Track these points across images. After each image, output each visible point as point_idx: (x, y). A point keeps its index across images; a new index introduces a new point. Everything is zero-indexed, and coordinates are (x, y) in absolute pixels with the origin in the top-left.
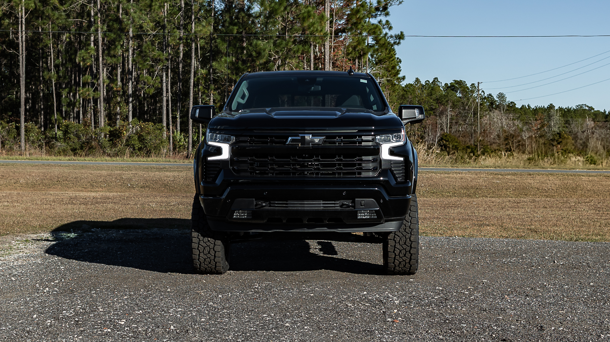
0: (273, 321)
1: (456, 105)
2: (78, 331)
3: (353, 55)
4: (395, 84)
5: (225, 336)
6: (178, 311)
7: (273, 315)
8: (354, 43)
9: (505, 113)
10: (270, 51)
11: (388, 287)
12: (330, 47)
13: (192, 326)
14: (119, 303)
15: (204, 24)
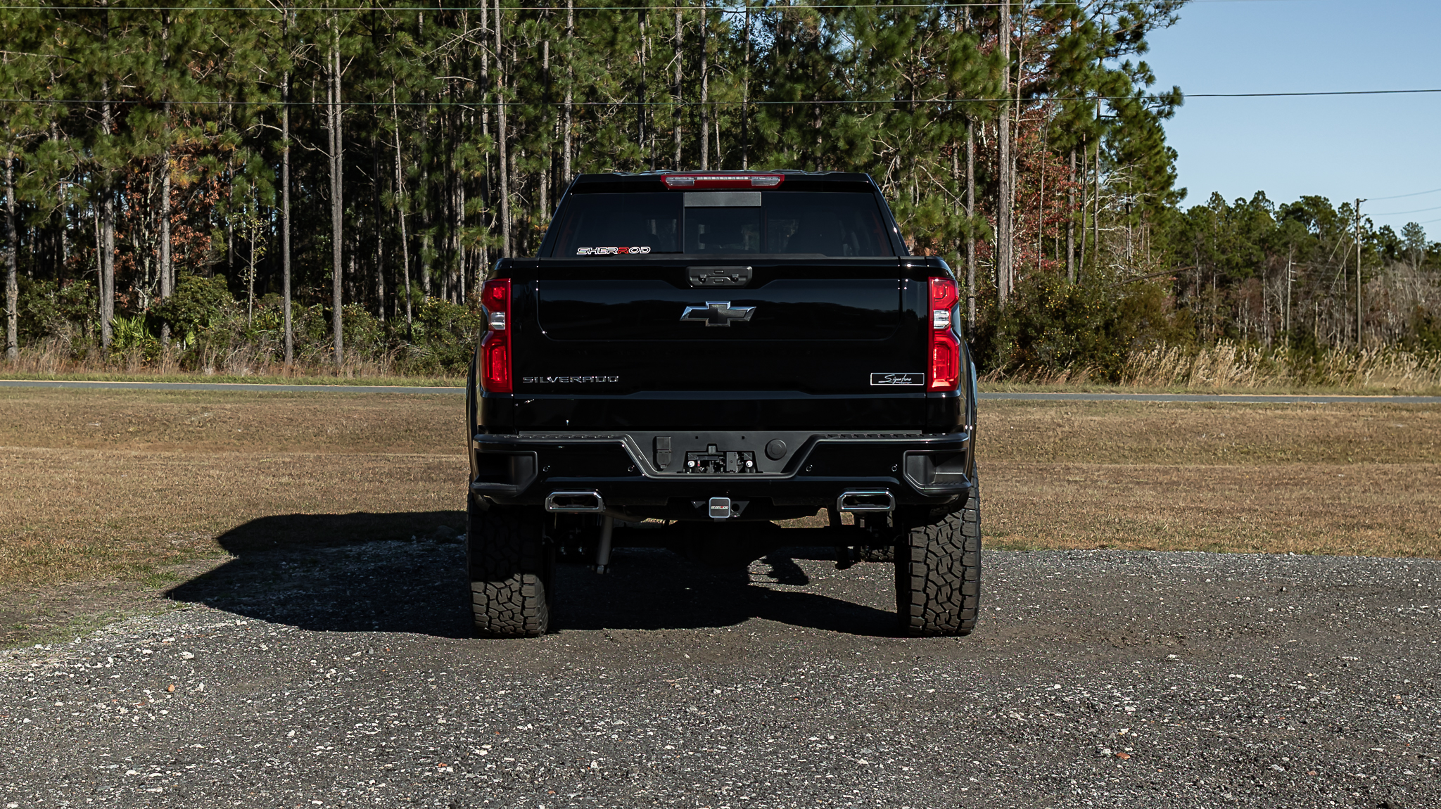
0: (831, 752)
1: (1307, 253)
2: (381, 770)
3: (1064, 142)
4: (1163, 208)
5: (712, 787)
6: (616, 726)
7: (832, 737)
8: (1066, 115)
9: (1421, 270)
10: (877, 138)
11: (1114, 673)
12: (1012, 126)
13: (640, 763)
14: (484, 706)
15: (730, 80)
